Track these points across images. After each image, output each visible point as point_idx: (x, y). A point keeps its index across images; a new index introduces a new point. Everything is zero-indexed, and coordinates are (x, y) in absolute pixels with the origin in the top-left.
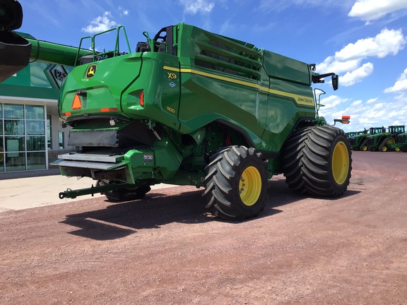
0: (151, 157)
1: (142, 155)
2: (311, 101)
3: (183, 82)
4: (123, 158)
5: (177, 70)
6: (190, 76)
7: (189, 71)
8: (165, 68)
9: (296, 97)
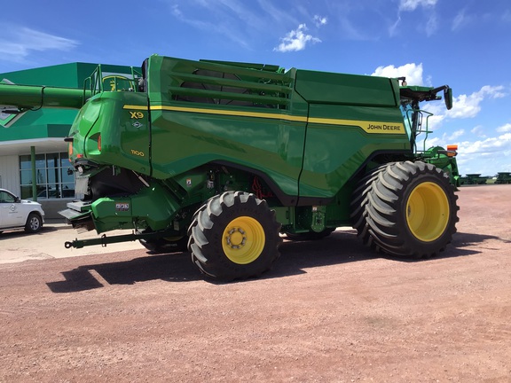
0: (126, 206)
1: (114, 204)
2: (398, 128)
3: (153, 120)
4: (91, 207)
5: (146, 108)
6: (160, 114)
7: (160, 107)
8: (126, 107)
9: (364, 125)
